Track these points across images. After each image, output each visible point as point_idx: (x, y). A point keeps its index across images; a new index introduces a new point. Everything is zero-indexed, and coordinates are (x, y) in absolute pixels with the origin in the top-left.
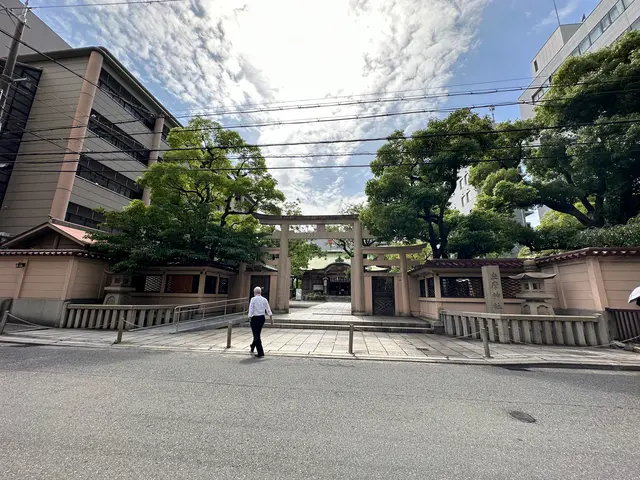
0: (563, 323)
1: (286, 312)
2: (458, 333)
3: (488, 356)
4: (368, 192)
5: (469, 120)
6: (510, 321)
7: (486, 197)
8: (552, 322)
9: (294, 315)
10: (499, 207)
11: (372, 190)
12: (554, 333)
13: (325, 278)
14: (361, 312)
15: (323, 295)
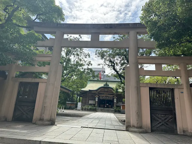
1: (53, 123)
13: (97, 96)
14: (137, 128)
15: (94, 107)
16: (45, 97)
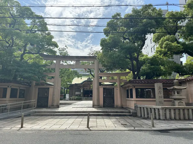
0: (188, 109)
1: (58, 107)
2: (143, 116)
3: (153, 126)
4: (102, 45)
5: (151, 10)
6: (166, 109)
7: (160, 49)
8: (184, 109)
9: (62, 109)
10: (165, 54)
11: (103, 43)
12: (184, 114)
13: (82, 88)
14: (97, 106)
15: (80, 97)
16: (53, 95)
